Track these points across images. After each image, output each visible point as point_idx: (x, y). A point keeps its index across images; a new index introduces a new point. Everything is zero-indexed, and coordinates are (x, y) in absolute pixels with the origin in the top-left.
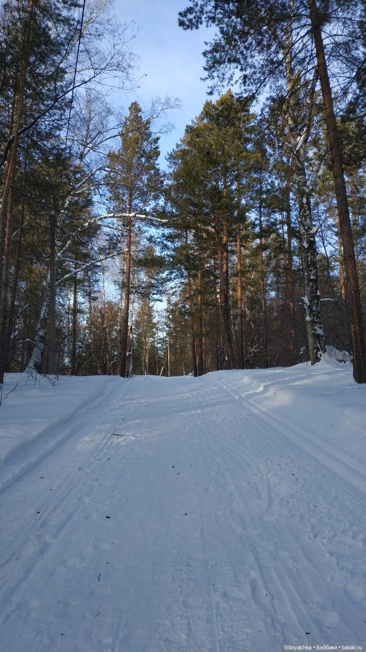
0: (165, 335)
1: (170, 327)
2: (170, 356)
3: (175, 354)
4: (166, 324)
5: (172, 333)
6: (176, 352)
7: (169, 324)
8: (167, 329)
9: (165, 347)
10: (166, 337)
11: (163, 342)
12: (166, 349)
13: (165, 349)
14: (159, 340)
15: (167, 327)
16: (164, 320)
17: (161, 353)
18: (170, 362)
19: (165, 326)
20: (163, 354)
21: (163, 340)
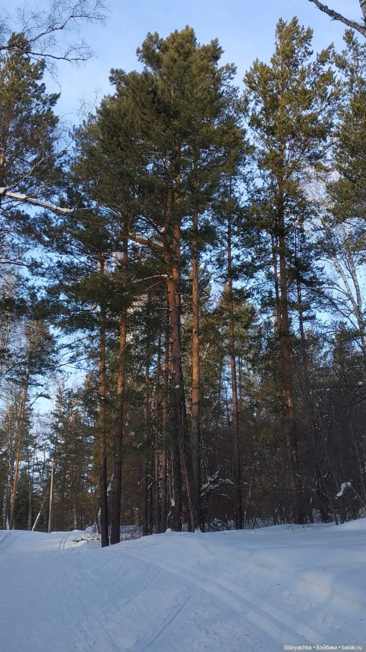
0: (47, 457)
1: (57, 444)
2: (53, 493)
3: (61, 492)
4: (50, 437)
5: (60, 454)
6: (63, 486)
7: (56, 438)
8: (52, 446)
9: (45, 477)
10: (49, 460)
11: (44, 468)
12: (48, 481)
13: (46, 481)
14: (38, 464)
15: (52, 442)
16: (49, 430)
17: (37, 488)
18: (53, 505)
19: (49, 442)
20: (42, 489)
21: (44, 466)
